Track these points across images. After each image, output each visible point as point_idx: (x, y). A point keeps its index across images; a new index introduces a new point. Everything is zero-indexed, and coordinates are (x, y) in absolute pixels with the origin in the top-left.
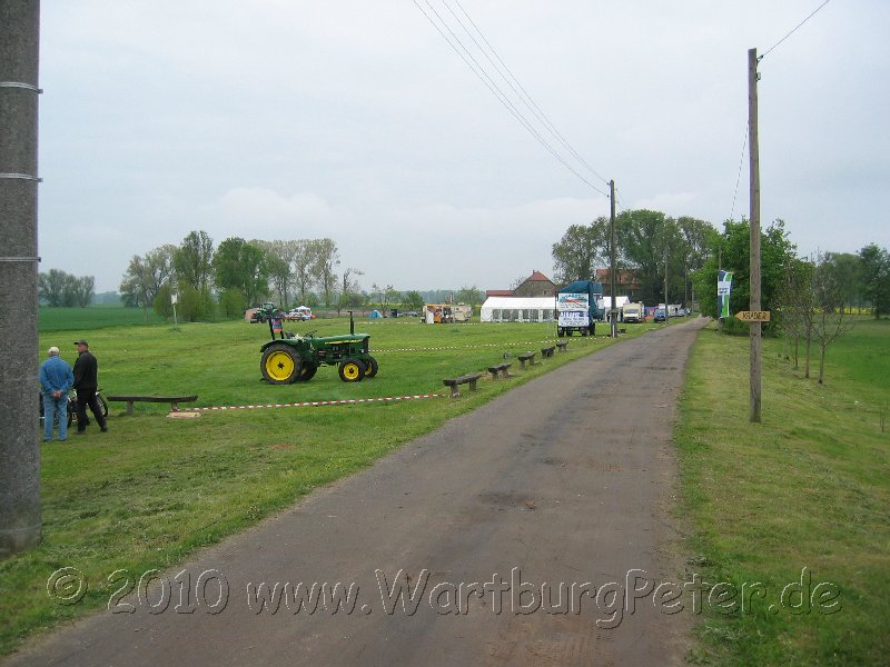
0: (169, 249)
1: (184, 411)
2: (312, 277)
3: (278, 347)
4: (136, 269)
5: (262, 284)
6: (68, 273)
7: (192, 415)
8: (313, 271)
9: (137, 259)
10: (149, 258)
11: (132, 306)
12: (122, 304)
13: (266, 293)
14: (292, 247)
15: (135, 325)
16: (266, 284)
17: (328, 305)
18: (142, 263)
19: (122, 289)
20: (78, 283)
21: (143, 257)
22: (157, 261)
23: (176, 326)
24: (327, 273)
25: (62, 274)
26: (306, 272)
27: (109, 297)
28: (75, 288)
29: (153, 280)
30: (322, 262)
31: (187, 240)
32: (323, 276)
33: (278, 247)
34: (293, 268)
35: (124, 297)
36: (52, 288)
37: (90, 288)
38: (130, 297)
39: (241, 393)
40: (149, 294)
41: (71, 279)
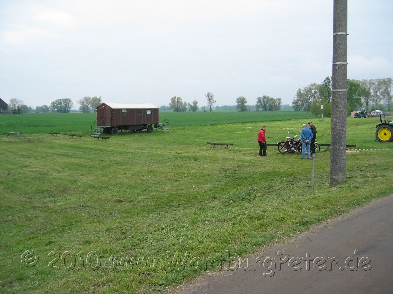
0: (315, 85)
1: (351, 150)
2: (381, 97)
3: (384, 126)
4: (299, 94)
5: (358, 100)
6: (271, 97)
7: (355, 152)
8: (382, 94)
9: (300, 90)
10: (305, 90)
11: (297, 111)
12: (293, 110)
13: (360, 104)
14: (372, 83)
15: (303, 118)
16: (360, 99)
17: (389, 110)
18: (302, 92)
19: (293, 103)
20: (275, 101)
21: (302, 89)
22: (309, 91)
23: (323, 118)
24: (388, 95)
25: (268, 97)
26: (378, 94)
27: (287, 107)
28: (273, 103)
29: (307, 99)
30: (386, 89)
31: (325, 81)
32: (386, 96)
33: (365, 82)
34: (372, 92)
35: (294, 107)
36: (264, 103)
37: (279, 103)
38: (296, 107)
39: (368, 145)
40: (305, 105)
41: (272, 99)
